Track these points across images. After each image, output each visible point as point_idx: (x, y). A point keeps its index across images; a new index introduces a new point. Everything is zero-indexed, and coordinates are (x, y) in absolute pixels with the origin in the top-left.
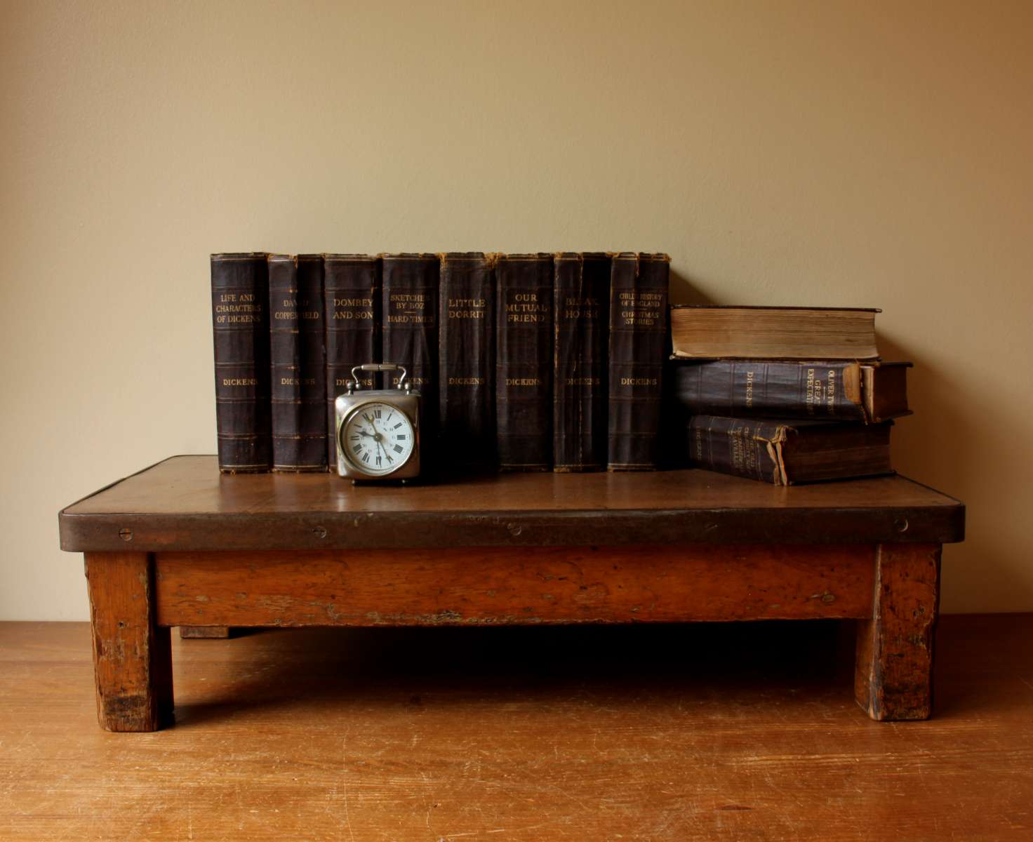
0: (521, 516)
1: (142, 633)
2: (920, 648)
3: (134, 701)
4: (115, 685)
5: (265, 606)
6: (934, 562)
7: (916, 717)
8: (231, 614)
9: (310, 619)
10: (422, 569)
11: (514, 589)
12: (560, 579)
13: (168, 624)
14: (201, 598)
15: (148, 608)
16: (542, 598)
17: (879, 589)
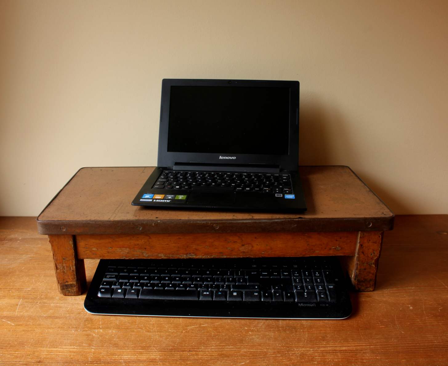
0: (219, 222)
1: (72, 262)
2: (372, 266)
3: (71, 286)
4: (64, 280)
5: (119, 252)
6: (380, 236)
7: (369, 290)
8: (106, 255)
9: (137, 257)
10: (180, 238)
11: (216, 246)
12: (234, 242)
13: (82, 258)
14: (94, 249)
15: (74, 254)
16: (227, 249)
17: (358, 246)
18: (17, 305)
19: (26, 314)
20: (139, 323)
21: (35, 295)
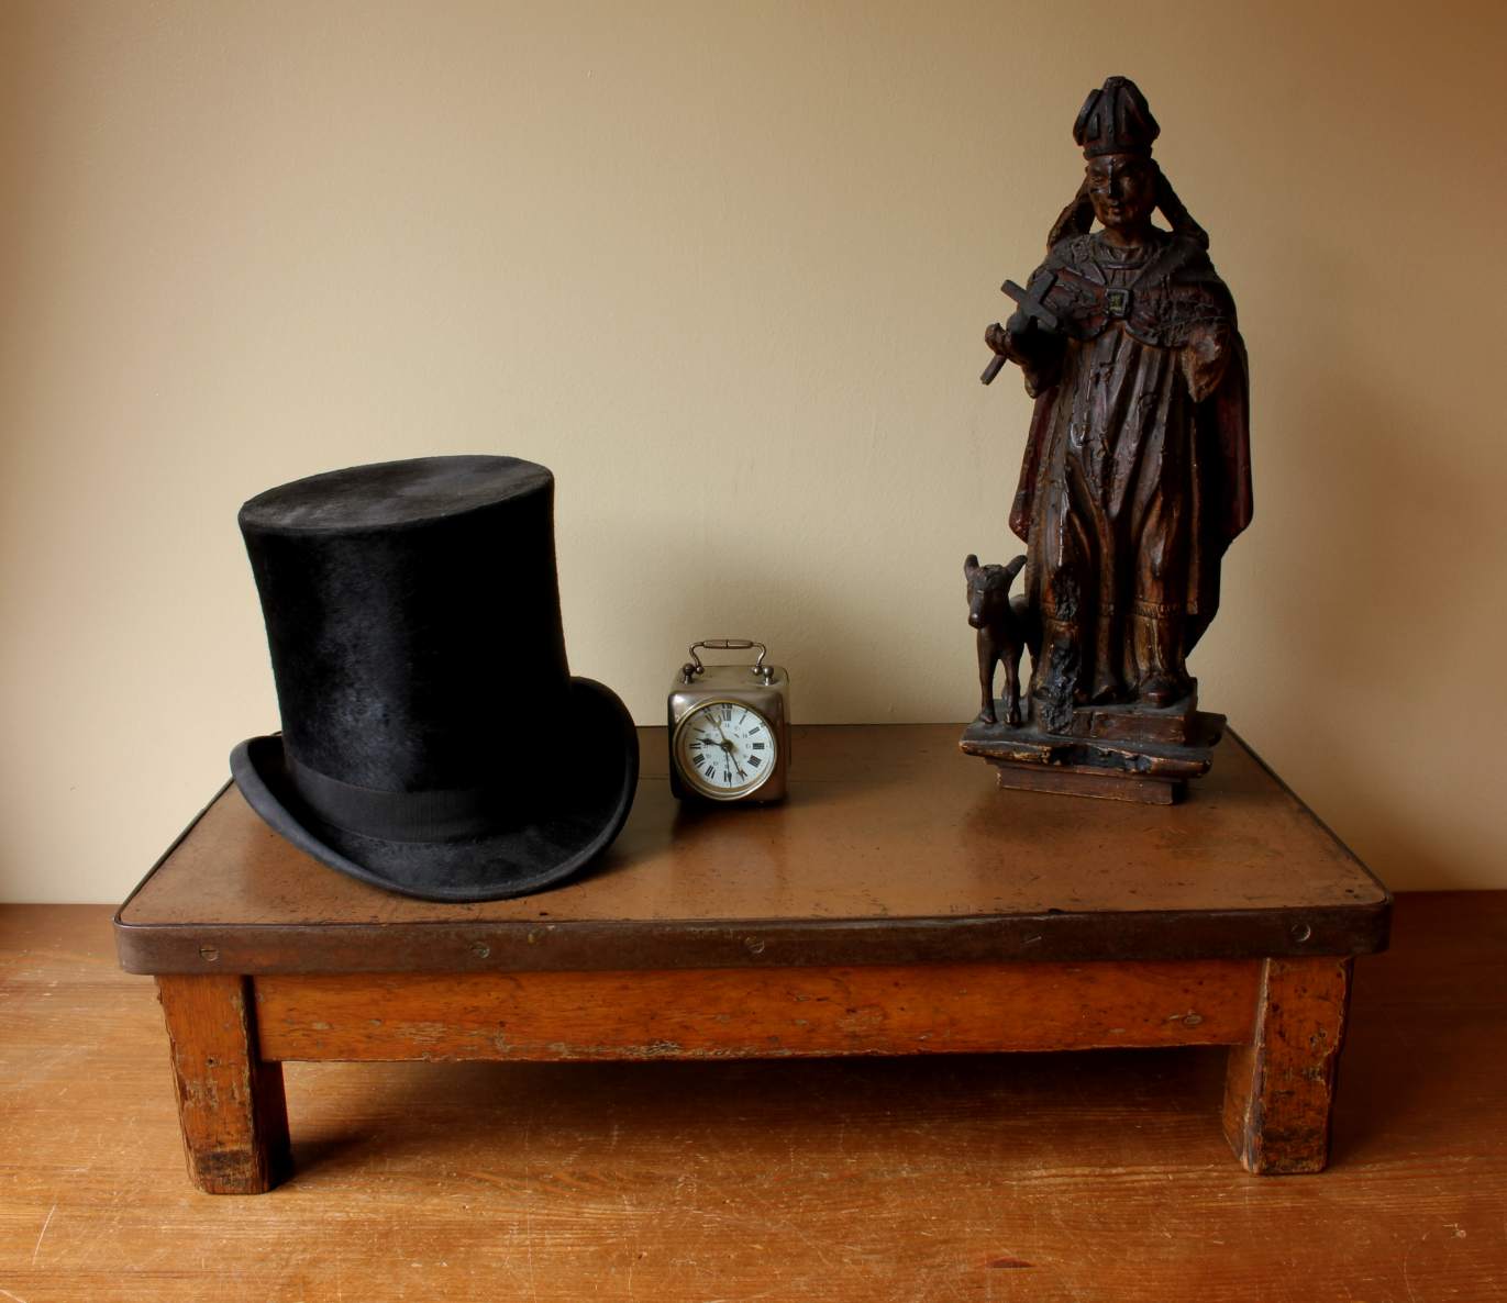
0: (764, 928)
1: (240, 1072)
2: (1316, 1083)
3: (235, 1157)
4: (208, 1136)
5: (409, 1036)
6: (1343, 973)
7: (1306, 1170)
8: (362, 1046)
9: (472, 1053)
10: (625, 988)
11: (754, 1013)
12: (819, 1000)
13: (275, 1059)
14: (319, 1026)
15: (246, 1041)
16: (794, 1024)
17: (1264, 1009)
18: (39, 1228)
19: (71, 1262)
20: (479, 1295)
21: (104, 1191)
